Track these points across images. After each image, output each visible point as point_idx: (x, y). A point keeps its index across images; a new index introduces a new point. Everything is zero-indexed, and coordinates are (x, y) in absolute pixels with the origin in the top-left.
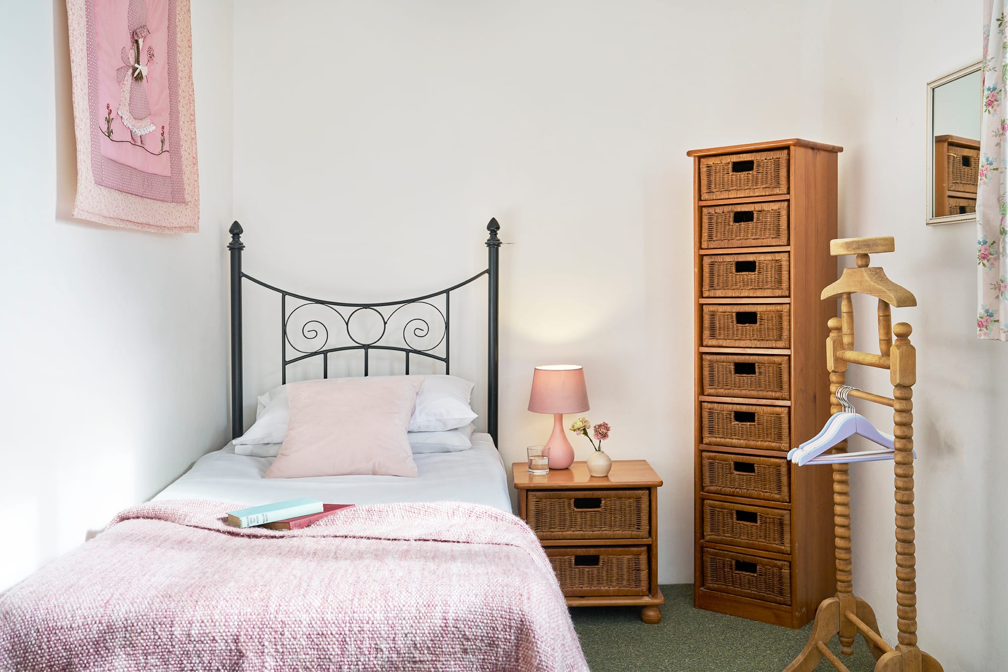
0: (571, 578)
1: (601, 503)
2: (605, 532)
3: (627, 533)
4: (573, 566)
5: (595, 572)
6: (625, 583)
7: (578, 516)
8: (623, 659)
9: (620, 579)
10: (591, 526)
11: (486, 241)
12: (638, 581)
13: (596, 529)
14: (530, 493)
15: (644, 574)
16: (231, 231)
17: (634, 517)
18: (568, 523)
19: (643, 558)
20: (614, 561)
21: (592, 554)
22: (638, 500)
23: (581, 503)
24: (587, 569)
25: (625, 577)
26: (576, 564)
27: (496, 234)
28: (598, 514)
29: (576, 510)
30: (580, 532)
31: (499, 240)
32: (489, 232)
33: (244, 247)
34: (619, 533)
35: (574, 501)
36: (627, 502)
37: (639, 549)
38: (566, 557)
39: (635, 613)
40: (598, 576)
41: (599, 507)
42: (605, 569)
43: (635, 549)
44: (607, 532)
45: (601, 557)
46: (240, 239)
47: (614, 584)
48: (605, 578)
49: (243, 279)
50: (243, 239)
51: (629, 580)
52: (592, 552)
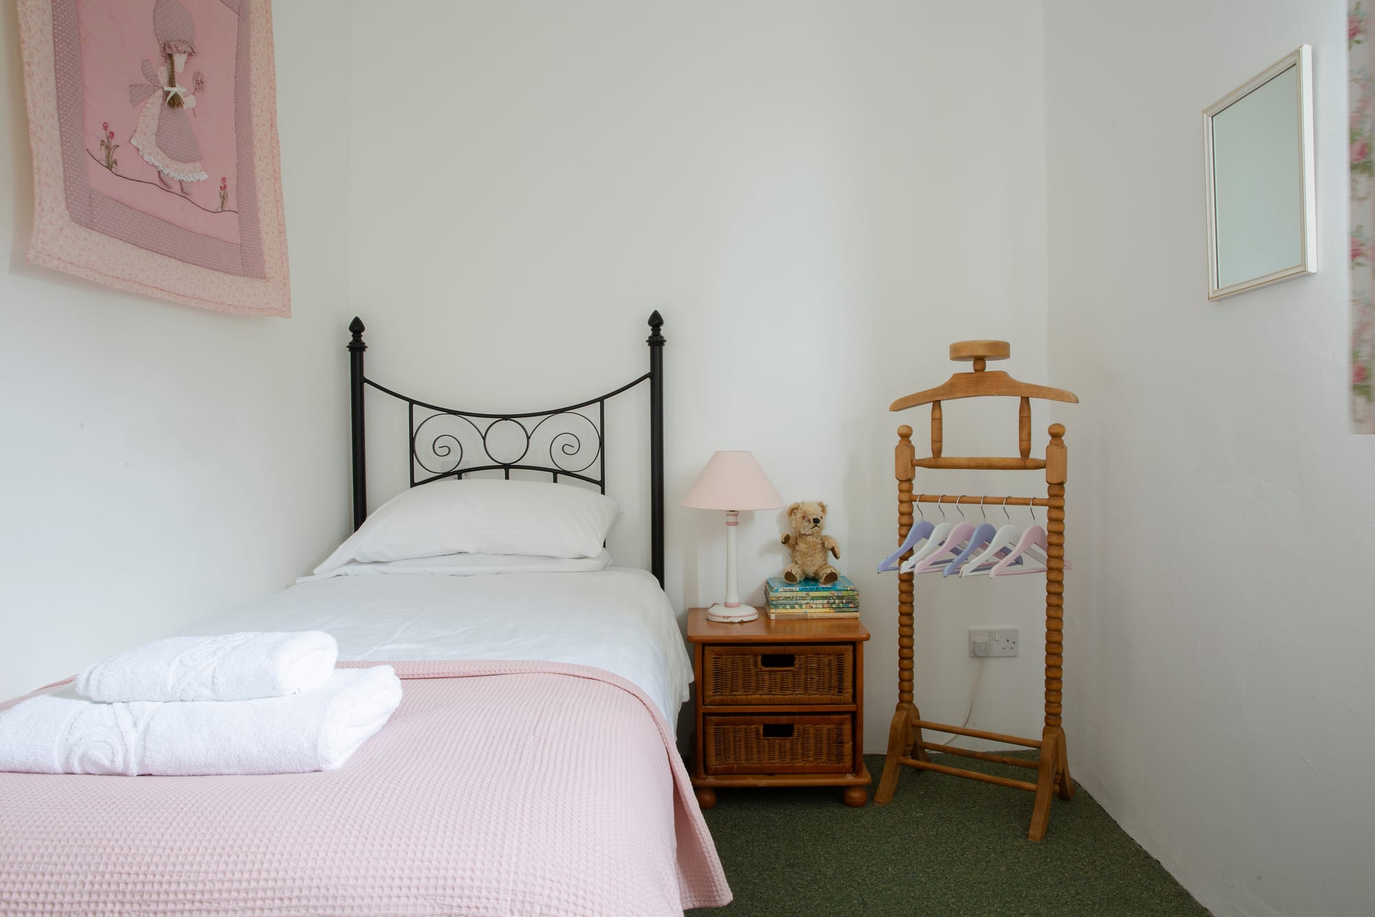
0: (759, 752)
1: (794, 661)
2: (800, 696)
3: (827, 697)
4: (761, 737)
5: (788, 745)
6: (824, 758)
7: (766, 677)
8: (809, 866)
9: (818, 754)
10: (782, 688)
11: (648, 339)
12: (840, 756)
13: (788, 692)
14: (706, 648)
15: (848, 747)
16: (351, 328)
17: (835, 678)
18: (753, 685)
19: (847, 728)
20: (812, 731)
21: (784, 723)
22: (840, 657)
23: (769, 660)
24: (777, 741)
25: (825, 751)
26: (765, 735)
27: (659, 330)
28: (791, 674)
29: (764, 668)
30: (768, 696)
31: (662, 337)
32: (651, 328)
33: (366, 347)
34: (816, 697)
35: (762, 659)
36: (826, 660)
37: (842, 717)
38: (753, 726)
39: (837, 795)
40: (792, 749)
41: (792, 665)
42: (800, 740)
43: (837, 716)
44: (802, 696)
45: (795, 726)
46: (362, 338)
47: (811, 759)
48: (800, 752)
49: (365, 384)
50: (365, 337)
51: (829, 755)
52: (784, 720)
